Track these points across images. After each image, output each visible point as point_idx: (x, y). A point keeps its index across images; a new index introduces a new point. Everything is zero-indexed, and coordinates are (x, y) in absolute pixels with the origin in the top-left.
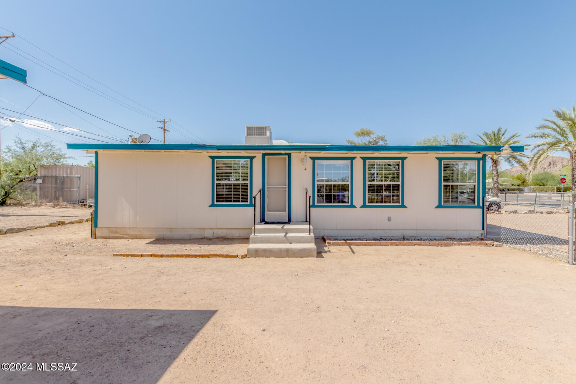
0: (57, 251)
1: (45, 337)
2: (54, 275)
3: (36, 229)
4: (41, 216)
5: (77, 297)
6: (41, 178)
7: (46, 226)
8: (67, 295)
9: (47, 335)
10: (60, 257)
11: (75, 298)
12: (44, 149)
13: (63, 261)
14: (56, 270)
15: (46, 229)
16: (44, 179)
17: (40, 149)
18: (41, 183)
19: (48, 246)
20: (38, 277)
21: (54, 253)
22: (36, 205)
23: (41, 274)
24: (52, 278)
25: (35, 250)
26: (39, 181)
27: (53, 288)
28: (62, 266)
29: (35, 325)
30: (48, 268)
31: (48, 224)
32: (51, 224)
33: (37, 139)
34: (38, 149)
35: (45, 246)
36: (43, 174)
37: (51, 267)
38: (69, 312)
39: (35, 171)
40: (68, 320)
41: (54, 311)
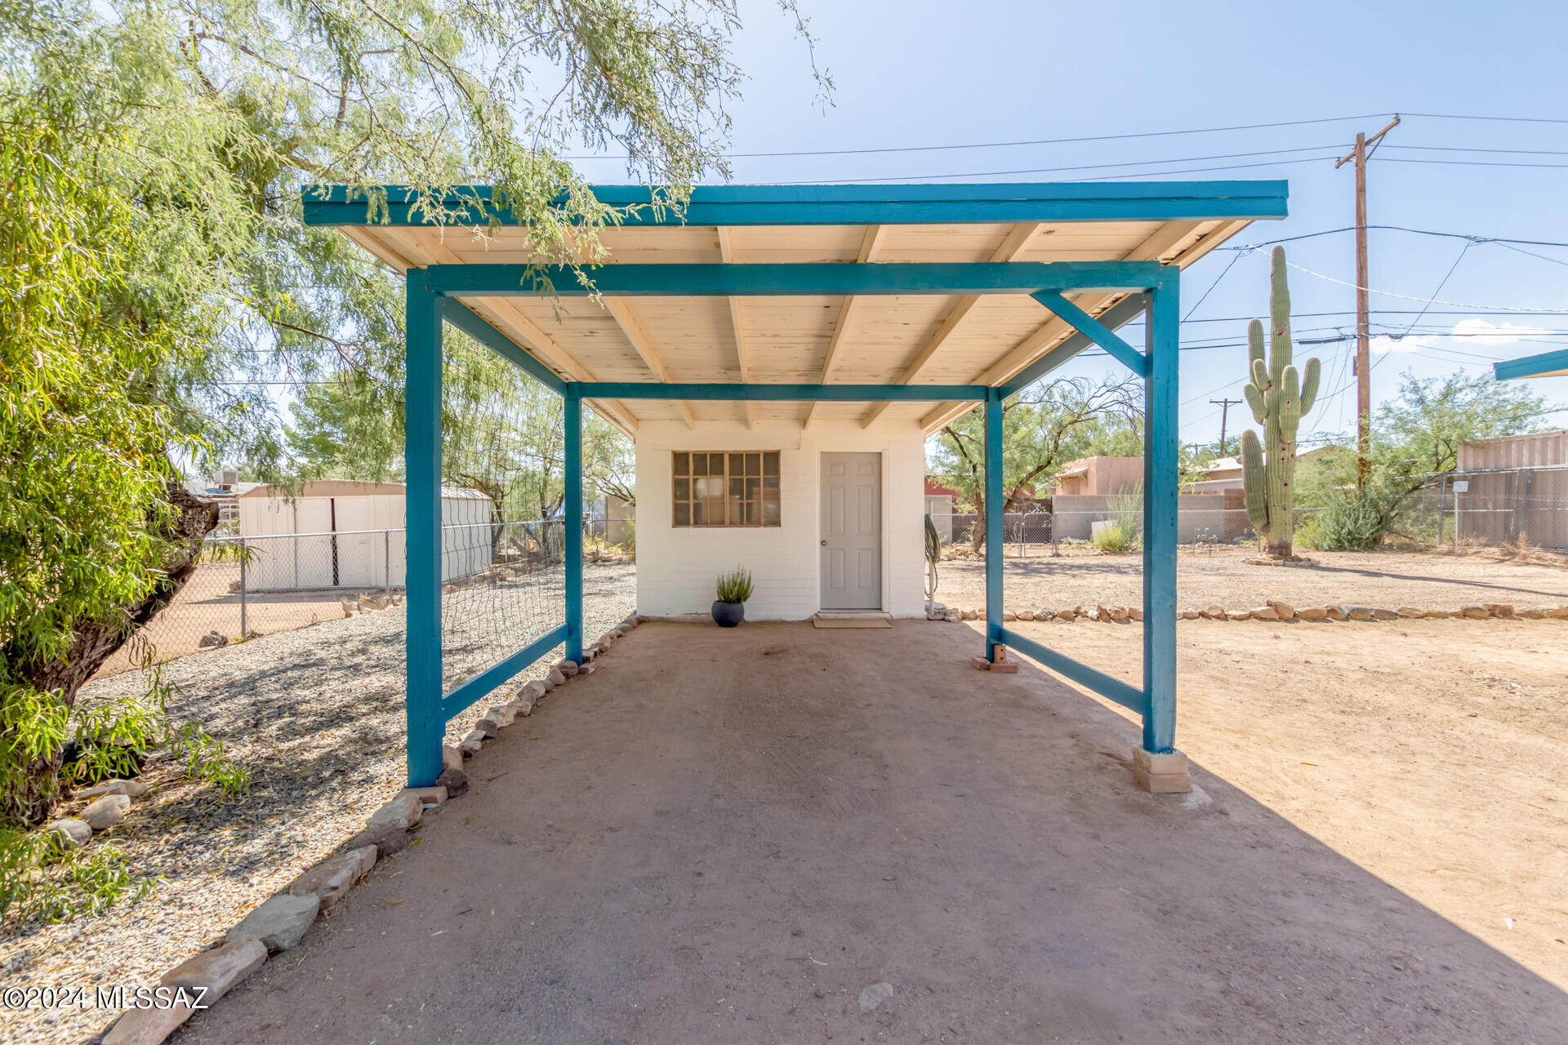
0: (1455, 694)
1: (1286, 948)
2: (1410, 767)
3: (1422, 617)
4: (1453, 585)
5: (1441, 872)
6: (1464, 479)
7: (1456, 615)
8: (1413, 848)
9: (1291, 946)
10: (1454, 714)
11: (1431, 872)
12: (1474, 395)
13: (1456, 732)
14: (1421, 753)
15: (1451, 623)
16: (1474, 481)
17: (1465, 397)
18: (1466, 490)
19: (1434, 672)
20: (1365, 756)
21: (1442, 700)
22: (1450, 553)
23: (1377, 749)
24: (1400, 776)
25: (1394, 678)
26: (1461, 487)
27: (1388, 805)
28: (1444, 746)
29: (1284, 894)
30: (1403, 739)
31: (1457, 609)
32: (1467, 609)
33: (1457, 371)
34: (1459, 396)
35: (1426, 672)
36: (1471, 464)
37: (1412, 740)
38: (1391, 910)
39: (1452, 459)
40: (1374, 936)
41: (1350, 882)
